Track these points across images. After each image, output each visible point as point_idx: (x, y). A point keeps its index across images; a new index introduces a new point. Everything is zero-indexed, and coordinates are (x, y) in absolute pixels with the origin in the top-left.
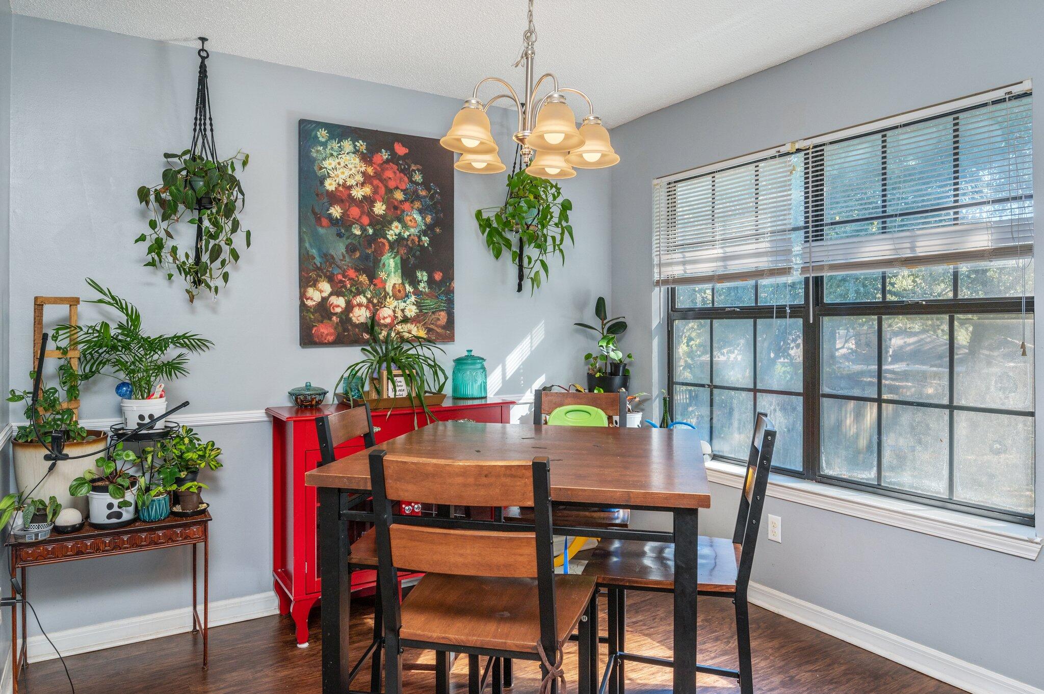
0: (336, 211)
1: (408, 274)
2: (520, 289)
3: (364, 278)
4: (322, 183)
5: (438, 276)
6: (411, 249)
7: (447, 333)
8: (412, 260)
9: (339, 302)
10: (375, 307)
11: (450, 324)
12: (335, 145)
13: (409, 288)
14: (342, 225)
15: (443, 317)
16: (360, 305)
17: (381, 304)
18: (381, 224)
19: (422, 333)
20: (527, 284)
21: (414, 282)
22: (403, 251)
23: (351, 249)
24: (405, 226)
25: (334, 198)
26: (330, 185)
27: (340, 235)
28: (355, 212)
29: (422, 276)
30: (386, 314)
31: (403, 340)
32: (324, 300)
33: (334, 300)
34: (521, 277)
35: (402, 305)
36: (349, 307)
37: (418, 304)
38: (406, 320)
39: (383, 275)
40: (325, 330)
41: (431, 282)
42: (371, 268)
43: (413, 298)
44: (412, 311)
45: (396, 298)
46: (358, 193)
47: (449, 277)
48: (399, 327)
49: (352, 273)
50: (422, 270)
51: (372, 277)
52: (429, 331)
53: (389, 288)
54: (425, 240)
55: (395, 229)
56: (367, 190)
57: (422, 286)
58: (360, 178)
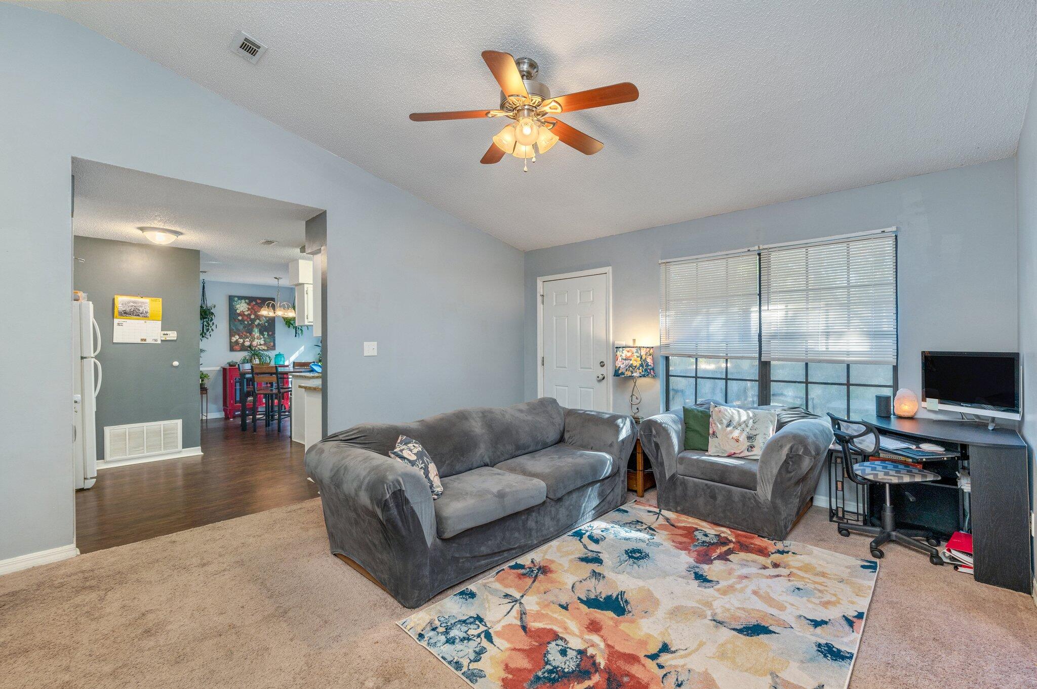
0: (240, 318)
1: (261, 333)
2: (296, 336)
3: (248, 334)
4: (236, 311)
5: (270, 333)
6: (262, 327)
7: (274, 348)
8: (262, 330)
9: (241, 341)
10: (252, 341)
11: (274, 345)
12: (240, 301)
13: (261, 337)
14: (242, 321)
15: (272, 344)
16: (247, 341)
17: (253, 341)
18: (253, 321)
19: (266, 348)
20: (297, 335)
21: (263, 335)
22: (260, 327)
23: (244, 327)
24: (260, 321)
25: (239, 315)
26: (238, 311)
27: (241, 324)
28: (245, 318)
29: (266, 333)
30: (255, 343)
31: (260, 350)
32: (237, 340)
33: (239, 340)
34: (296, 333)
35: (260, 341)
36: (244, 342)
37: (264, 341)
38: (261, 345)
39: (254, 333)
40: (237, 347)
41: (268, 335)
42: (250, 332)
43: (263, 339)
44: (262, 342)
45: (258, 339)
46: (246, 313)
47: (274, 333)
48: (258, 346)
49: (245, 333)
50: (266, 331)
51: (251, 334)
52: (268, 347)
53: (256, 337)
54: (267, 324)
55: (257, 322)
56: (249, 312)
57: (265, 336)
58: (247, 309)
